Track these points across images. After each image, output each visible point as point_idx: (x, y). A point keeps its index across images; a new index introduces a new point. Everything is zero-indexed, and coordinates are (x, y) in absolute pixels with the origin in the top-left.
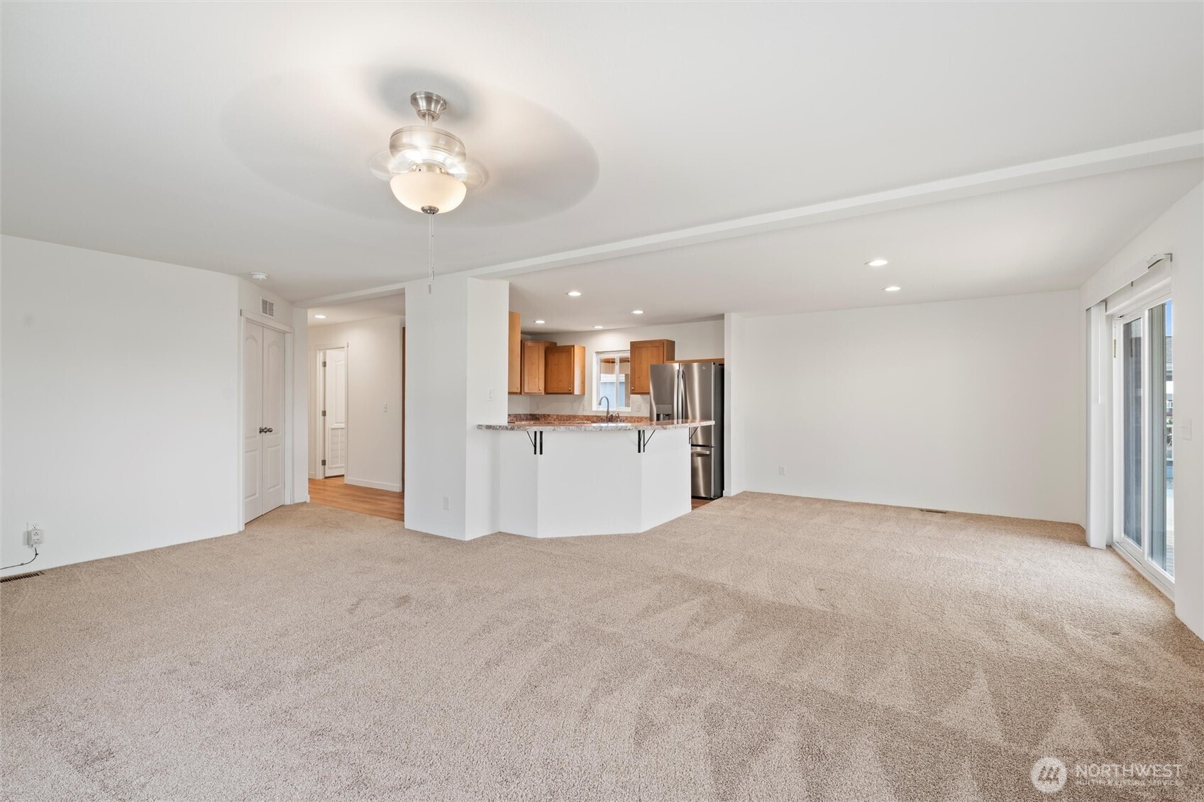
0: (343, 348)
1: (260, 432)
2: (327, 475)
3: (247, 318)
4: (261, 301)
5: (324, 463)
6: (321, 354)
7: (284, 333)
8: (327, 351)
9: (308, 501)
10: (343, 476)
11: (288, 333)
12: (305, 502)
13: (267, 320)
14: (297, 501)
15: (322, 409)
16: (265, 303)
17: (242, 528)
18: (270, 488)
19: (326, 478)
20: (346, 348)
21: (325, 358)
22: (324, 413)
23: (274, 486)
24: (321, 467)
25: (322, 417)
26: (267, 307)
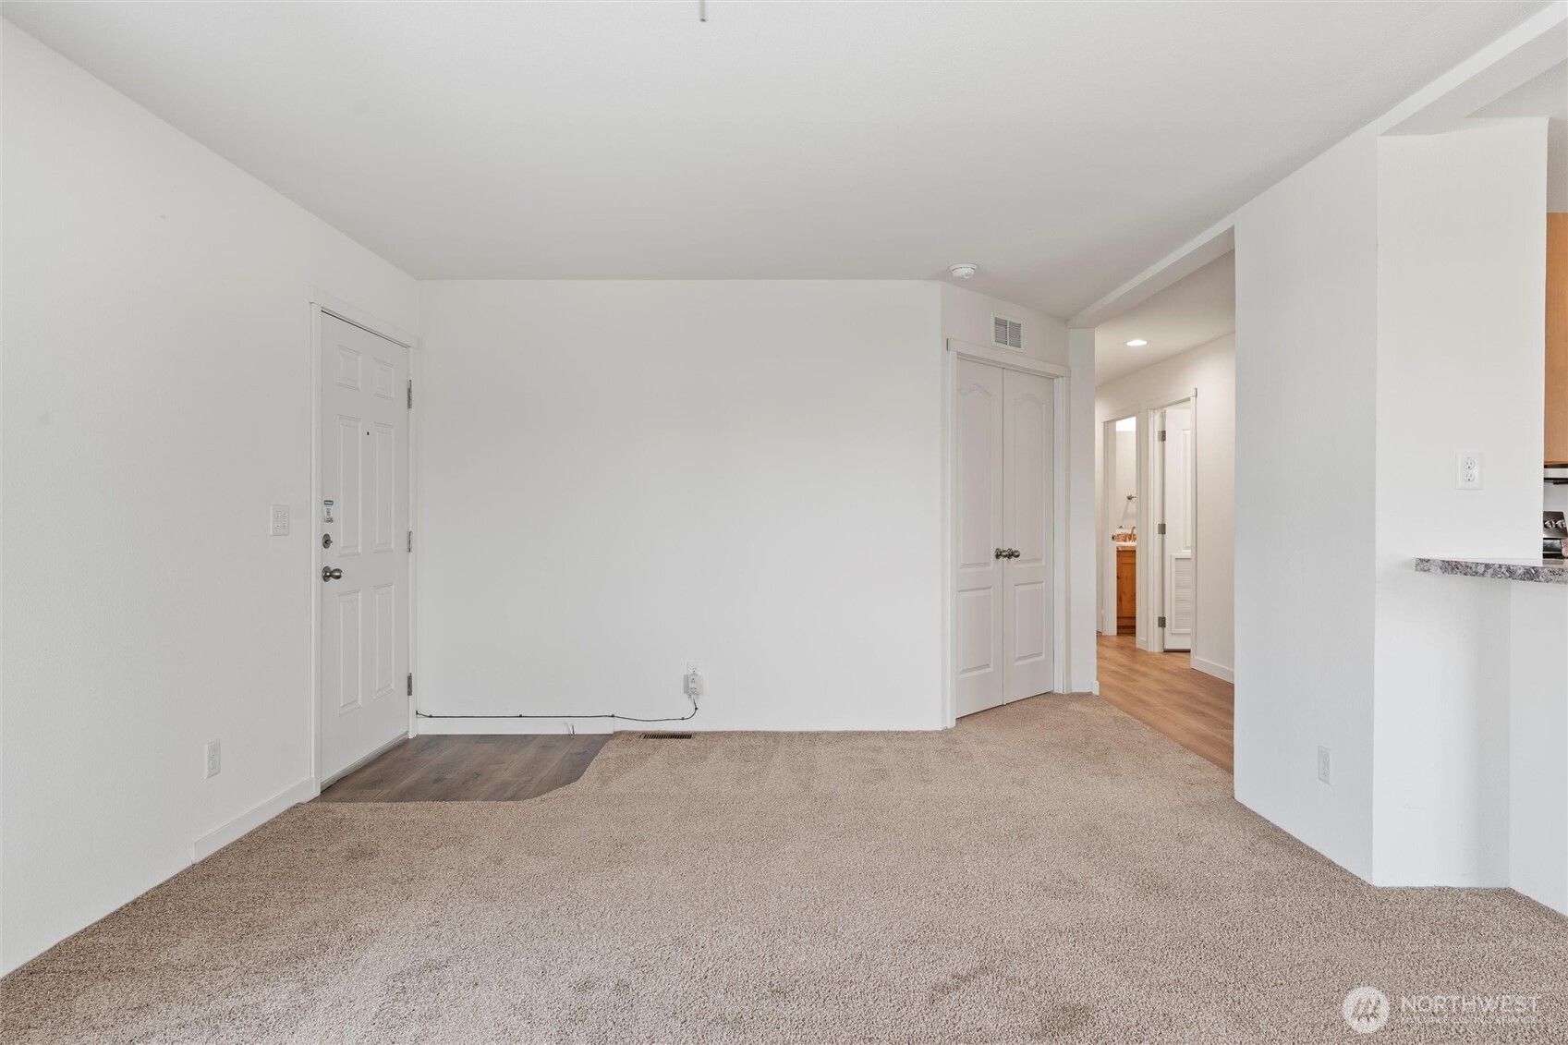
0: (1188, 399)
1: (998, 556)
2: (1167, 647)
3: (959, 353)
4: (993, 322)
5: (1162, 622)
6: (1157, 417)
7: (1051, 378)
8: (1169, 411)
9: (1096, 692)
10: (1188, 651)
11: (1058, 377)
12: (1090, 694)
13: (1007, 354)
14: (1075, 690)
15: (1158, 521)
16: (999, 323)
17: (950, 723)
18: (1019, 659)
19: (1167, 651)
20: (1193, 399)
21: (1163, 424)
22: (1162, 529)
23: (1031, 656)
24: (1158, 630)
25: (1158, 537)
26: (1007, 332)
